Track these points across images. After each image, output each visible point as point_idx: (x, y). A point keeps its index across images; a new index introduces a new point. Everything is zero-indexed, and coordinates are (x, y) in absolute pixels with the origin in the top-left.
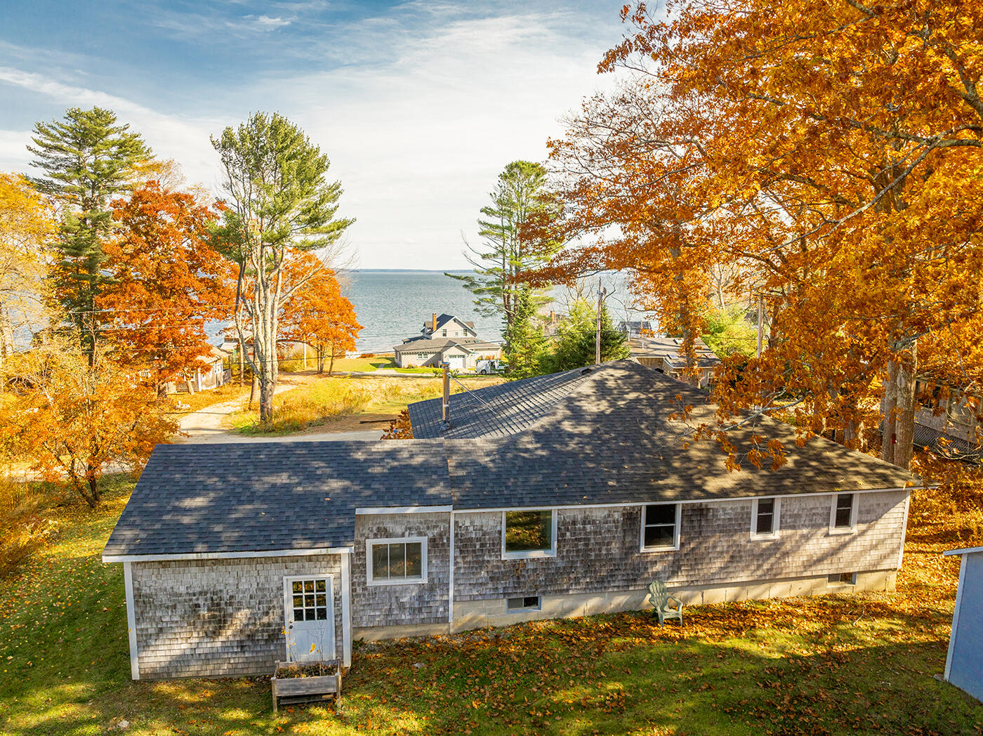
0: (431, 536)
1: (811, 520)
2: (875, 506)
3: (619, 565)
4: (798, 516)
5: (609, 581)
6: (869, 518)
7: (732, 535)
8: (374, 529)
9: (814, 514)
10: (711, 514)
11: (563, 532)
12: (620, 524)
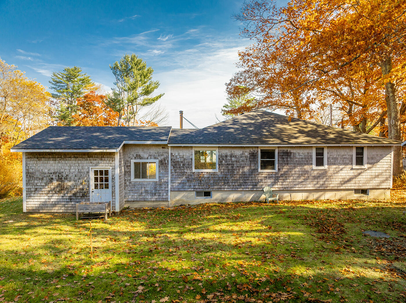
0: (160, 159)
1: (343, 161)
2: (375, 156)
3: (248, 178)
4: (336, 159)
5: (244, 185)
6: (373, 161)
7: (304, 166)
8: (135, 155)
9: (344, 158)
10: (292, 155)
11: (221, 160)
12: (248, 158)
